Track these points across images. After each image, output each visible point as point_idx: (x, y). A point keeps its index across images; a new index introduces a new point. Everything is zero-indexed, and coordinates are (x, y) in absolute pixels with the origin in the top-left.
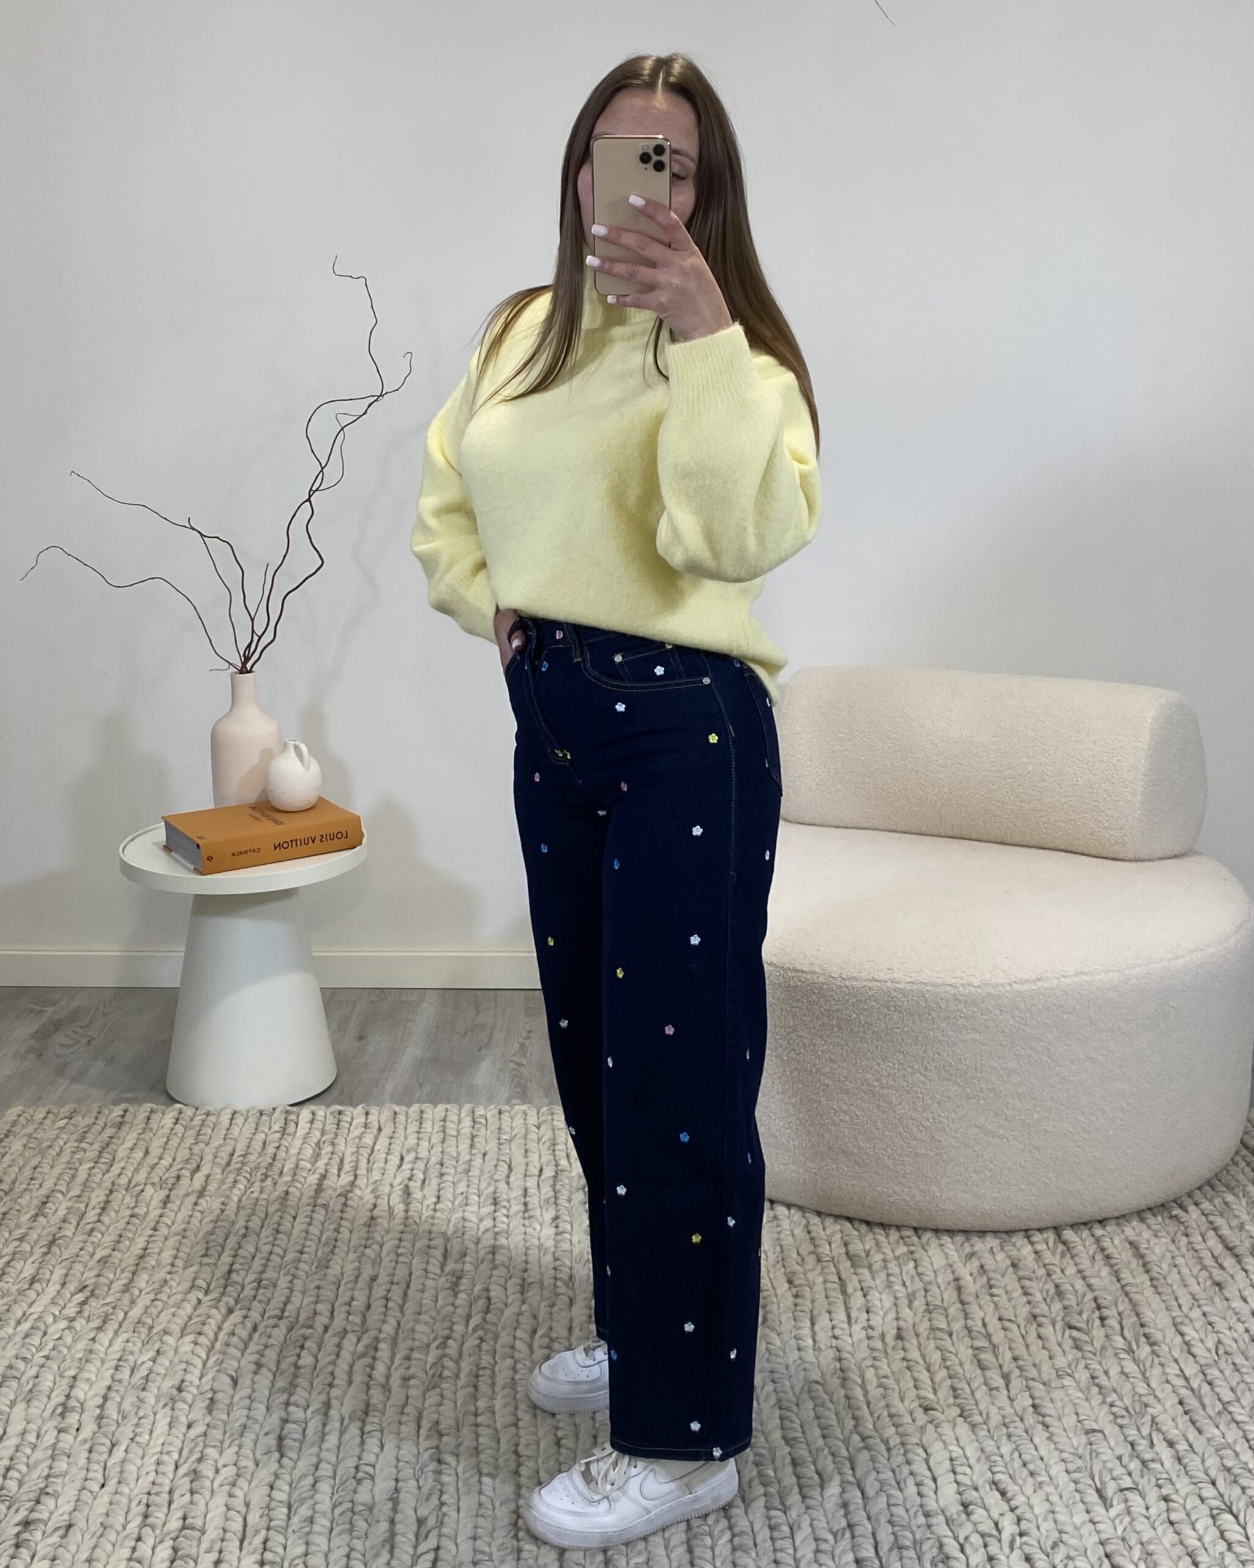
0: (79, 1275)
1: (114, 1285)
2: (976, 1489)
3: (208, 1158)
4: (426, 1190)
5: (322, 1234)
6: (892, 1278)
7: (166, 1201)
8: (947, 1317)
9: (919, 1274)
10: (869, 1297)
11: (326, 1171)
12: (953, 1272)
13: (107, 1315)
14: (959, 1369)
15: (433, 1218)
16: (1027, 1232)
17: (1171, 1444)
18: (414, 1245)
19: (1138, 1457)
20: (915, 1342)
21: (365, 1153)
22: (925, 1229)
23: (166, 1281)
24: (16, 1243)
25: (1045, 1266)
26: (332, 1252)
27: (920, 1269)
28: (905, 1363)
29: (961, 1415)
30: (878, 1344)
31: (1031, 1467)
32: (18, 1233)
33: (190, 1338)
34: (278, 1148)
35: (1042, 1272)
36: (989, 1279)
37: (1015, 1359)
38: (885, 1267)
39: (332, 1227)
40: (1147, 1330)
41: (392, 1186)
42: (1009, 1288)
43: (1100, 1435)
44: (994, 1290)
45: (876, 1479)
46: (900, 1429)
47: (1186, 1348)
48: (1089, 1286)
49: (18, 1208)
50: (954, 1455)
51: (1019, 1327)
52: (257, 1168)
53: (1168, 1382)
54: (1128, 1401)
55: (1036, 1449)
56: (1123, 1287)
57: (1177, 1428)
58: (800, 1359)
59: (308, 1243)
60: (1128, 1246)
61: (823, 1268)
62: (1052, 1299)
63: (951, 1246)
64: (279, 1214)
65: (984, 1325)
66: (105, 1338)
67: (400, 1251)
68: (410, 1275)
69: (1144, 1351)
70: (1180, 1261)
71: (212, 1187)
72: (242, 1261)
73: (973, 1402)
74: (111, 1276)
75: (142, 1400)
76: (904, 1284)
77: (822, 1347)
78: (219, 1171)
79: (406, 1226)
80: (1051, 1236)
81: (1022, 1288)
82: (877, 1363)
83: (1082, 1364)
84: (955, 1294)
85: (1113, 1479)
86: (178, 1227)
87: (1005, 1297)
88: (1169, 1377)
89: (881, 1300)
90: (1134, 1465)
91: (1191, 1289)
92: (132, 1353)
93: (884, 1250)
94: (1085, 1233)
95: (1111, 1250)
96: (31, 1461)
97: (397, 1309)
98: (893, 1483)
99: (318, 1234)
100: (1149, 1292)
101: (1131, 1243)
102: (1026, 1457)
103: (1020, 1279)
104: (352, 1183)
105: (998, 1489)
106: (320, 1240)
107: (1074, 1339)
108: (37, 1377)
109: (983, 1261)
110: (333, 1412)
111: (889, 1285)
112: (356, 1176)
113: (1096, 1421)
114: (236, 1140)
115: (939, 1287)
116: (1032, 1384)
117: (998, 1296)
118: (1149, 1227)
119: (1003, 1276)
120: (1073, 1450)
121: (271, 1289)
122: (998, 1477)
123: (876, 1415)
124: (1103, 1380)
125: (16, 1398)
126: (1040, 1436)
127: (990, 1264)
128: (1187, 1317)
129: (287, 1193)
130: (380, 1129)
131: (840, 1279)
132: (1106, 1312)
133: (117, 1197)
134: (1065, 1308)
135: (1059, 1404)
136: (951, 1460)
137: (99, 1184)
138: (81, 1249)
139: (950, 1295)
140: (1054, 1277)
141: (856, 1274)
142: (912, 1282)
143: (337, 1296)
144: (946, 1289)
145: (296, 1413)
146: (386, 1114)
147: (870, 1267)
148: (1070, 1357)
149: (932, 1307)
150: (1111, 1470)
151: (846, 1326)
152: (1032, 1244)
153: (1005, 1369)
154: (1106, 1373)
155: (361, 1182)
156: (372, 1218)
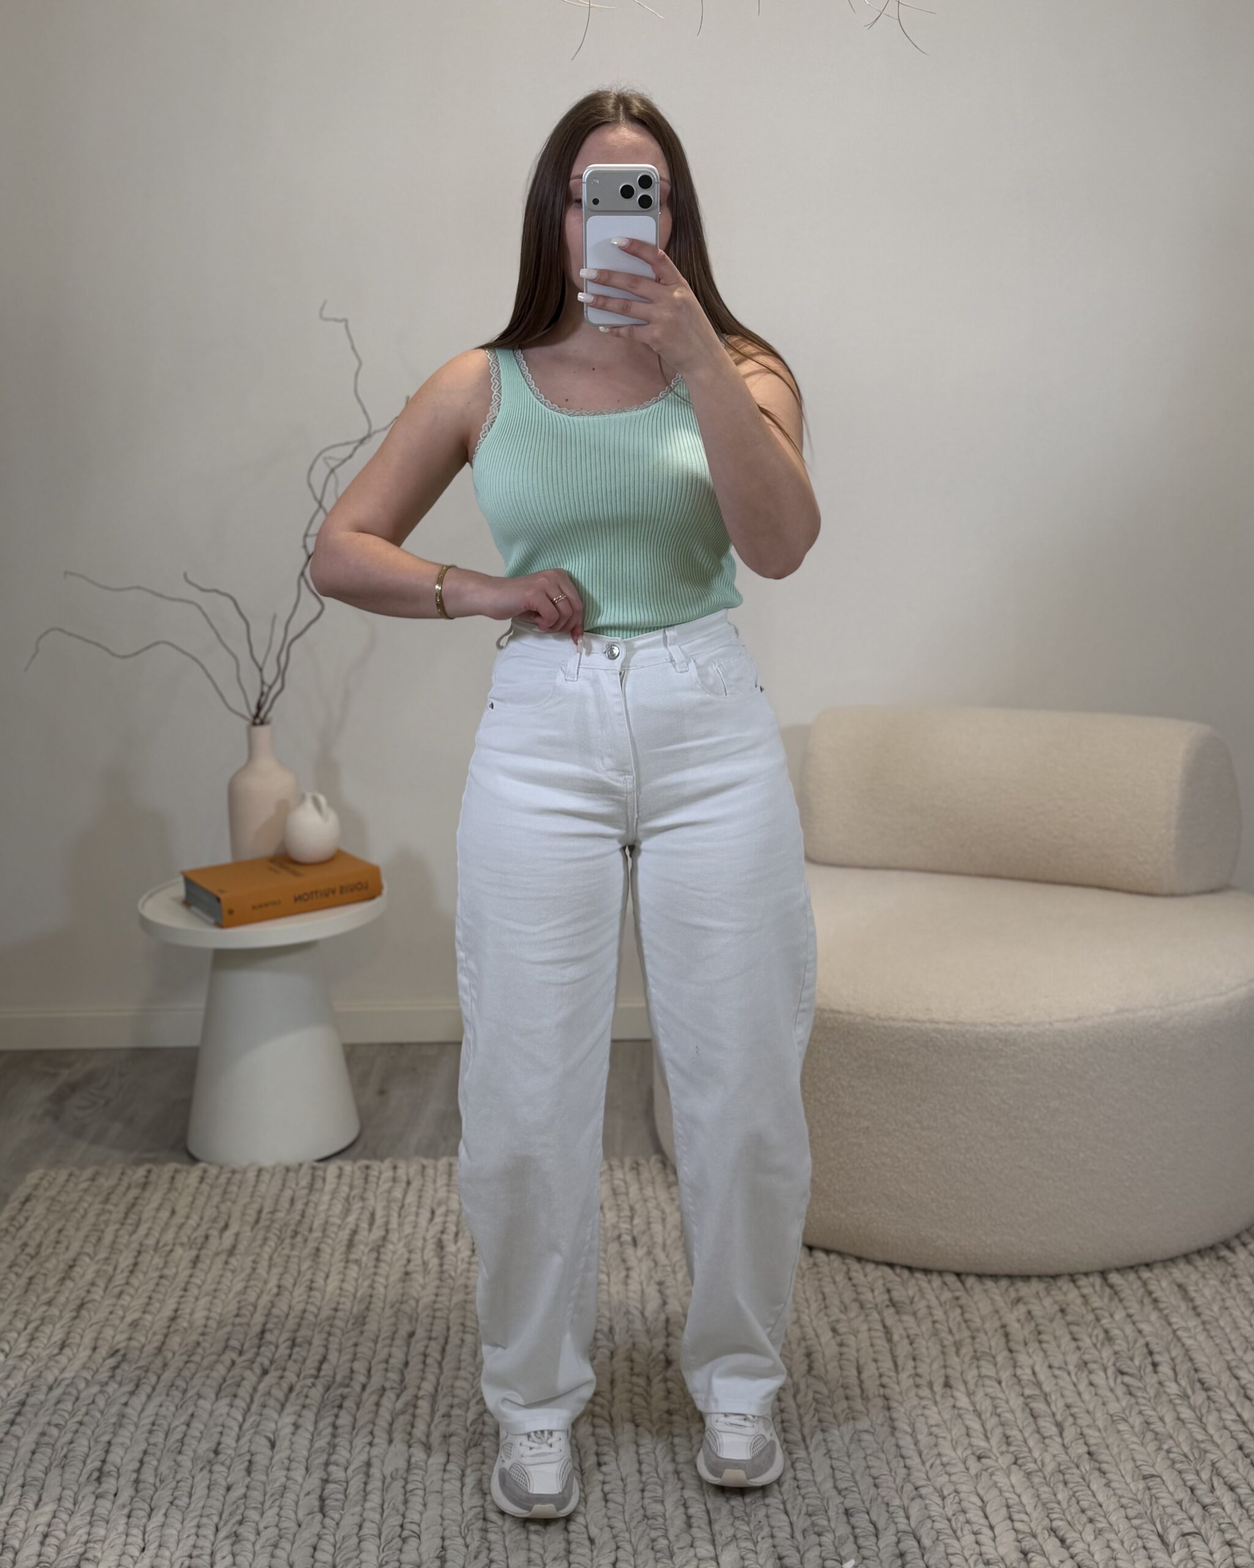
0: (110, 1338)
1: (146, 1349)
2: (1034, 1536)
3: (236, 1214)
4: (459, 1244)
5: (356, 1291)
6: (938, 1326)
7: (196, 1261)
8: (995, 1365)
9: (966, 1321)
10: (915, 1345)
11: (357, 1226)
12: (1000, 1319)
13: (139, 1380)
14: (1009, 1416)
15: (468, 1271)
16: (1073, 1278)
17: (1232, 1489)
18: (450, 1300)
19: (1198, 1501)
20: (962, 1388)
21: (395, 1207)
22: (968, 1274)
23: (198, 1344)
24: (44, 1308)
25: (1093, 1310)
26: (368, 1309)
27: (967, 1316)
28: (956, 1412)
29: (1015, 1463)
30: (925, 1392)
31: (1090, 1513)
32: (45, 1297)
33: (224, 1402)
34: (307, 1204)
35: (1090, 1317)
36: (1037, 1325)
37: (1068, 1406)
38: (931, 1314)
39: (367, 1283)
40: (1201, 1375)
41: (425, 1240)
42: (1058, 1333)
43: (1158, 1479)
44: (1044, 1337)
45: (932, 1528)
46: (953, 1478)
47: (1242, 1391)
48: (1140, 1332)
49: (43, 1271)
50: (1011, 1502)
51: (1069, 1374)
52: (286, 1225)
53: (1225, 1428)
54: (1186, 1449)
55: (1094, 1496)
56: (1174, 1331)
57: (1237, 1471)
58: (849, 1408)
59: (343, 1300)
60: (1176, 1288)
61: (867, 1316)
62: (1103, 1344)
63: (996, 1291)
64: (311, 1271)
65: (1034, 1373)
66: (137, 1402)
67: (437, 1306)
68: (448, 1329)
69: (1199, 1398)
70: (1229, 1303)
71: (241, 1247)
72: (276, 1320)
73: (1026, 1449)
74: (143, 1339)
75: (178, 1465)
76: (950, 1332)
77: (871, 1396)
78: (247, 1228)
79: (441, 1280)
80: (1097, 1281)
81: (1071, 1333)
82: (927, 1412)
83: (1136, 1409)
84: (1003, 1340)
85: (1174, 1523)
86: (209, 1287)
87: (1054, 1343)
88: (1228, 1423)
89: (928, 1348)
90: (1195, 1510)
91: (1243, 1332)
92: (165, 1417)
93: (928, 1296)
94: (1132, 1276)
95: (1158, 1294)
96: (69, 1528)
97: (436, 1365)
98: (950, 1532)
99: (352, 1290)
100: (1201, 1337)
101: (1180, 1286)
102: (1084, 1504)
103: (1069, 1324)
104: (384, 1238)
105: (1057, 1536)
106: (355, 1296)
107: (1127, 1386)
108: (71, 1442)
109: (1031, 1307)
110: (375, 1471)
111: (936, 1333)
112: (387, 1231)
113: (1153, 1466)
114: (263, 1198)
115: (986, 1333)
116: (1087, 1431)
117: (1047, 1342)
118: (1196, 1268)
119: (1051, 1320)
120: (1131, 1495)
121: (306, 1346)
122: (1056, 1524)
123: (928, 1464)
124: (1158, 1427)
125: (51, 1464)
126: (1097, 1484)
127: (1037, 1311)
128: (1241, 1360)
129: (318, 1250)
130: (409, 1183)
131: (885, 1327)
132: (1157, 1358)
133: (145, 1258)
134: (1116, 1353)
135: (1115, 1451)
136: (1008, 1507)
137: (127, 1246)
138: (111, 1313)
139: (997, 1343)
140: (1104, 1321)
141: (901, 1321)
142: (959, 1329)
143: (375, 1352)
144: (993, 1336)
145: (337, 1473)
146: (414, 1169)
147: (915, 1314)
148: (1124, 1403)
149: (979, 1354)
150: (1171, 1516)
151: (893, 1374)
152: (1078, 1288)
153: (1059, 1418)
154: (1161, 1419)
155: (394, 1237)
156: (407, 1274)
